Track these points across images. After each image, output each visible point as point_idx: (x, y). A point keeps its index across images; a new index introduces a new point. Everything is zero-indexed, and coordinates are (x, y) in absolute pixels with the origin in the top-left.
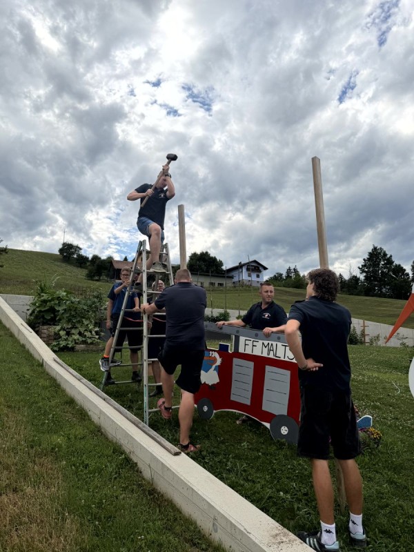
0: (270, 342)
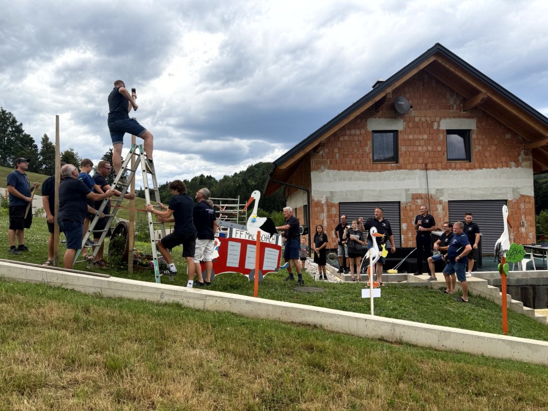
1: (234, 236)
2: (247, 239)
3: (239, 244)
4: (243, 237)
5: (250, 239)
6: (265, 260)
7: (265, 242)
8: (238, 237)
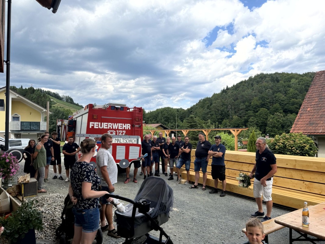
0: (118, 139)
6: (130, 153)
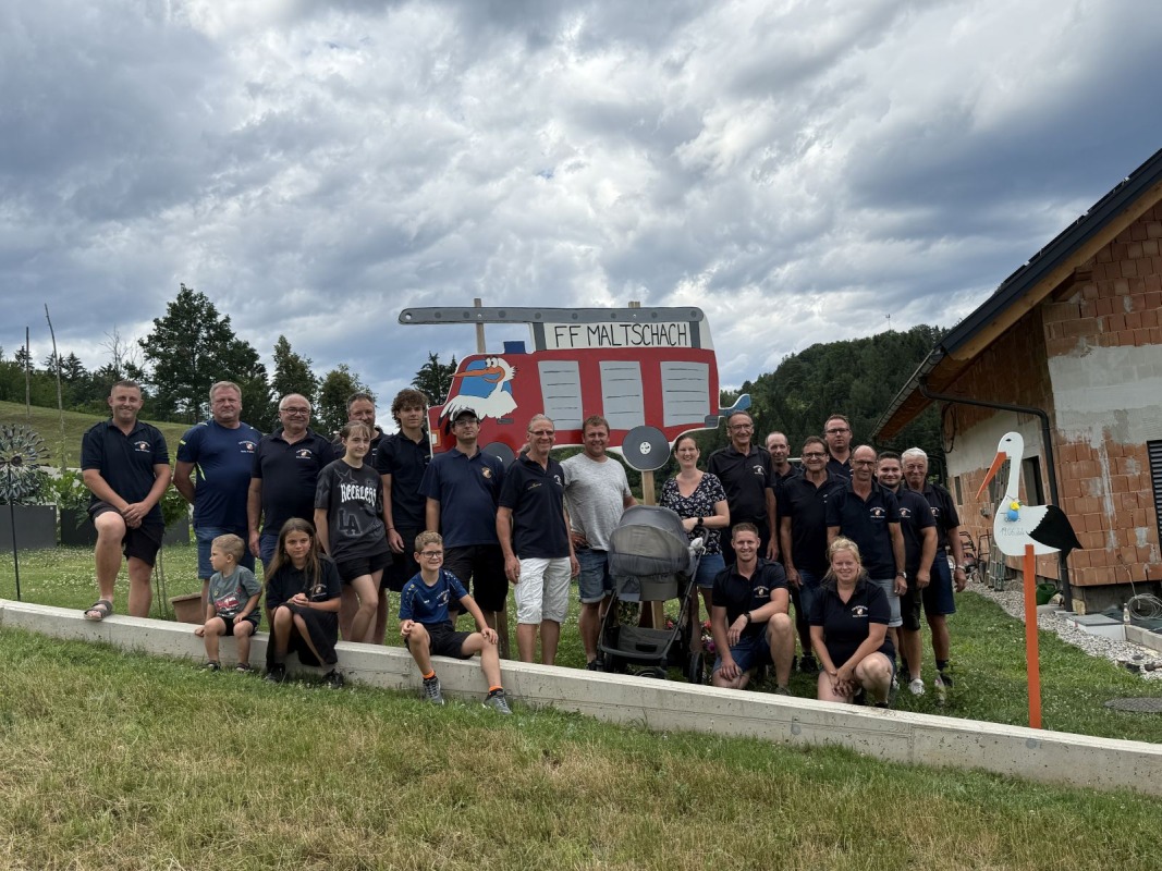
0: (601, 325)
1: (550, 345)
2: (595, 345)
3: (574, 365)
4: (581, 343)
5: (606, 344)
6: (666, 397)
7: (656, 345)
8: (565, 344)
